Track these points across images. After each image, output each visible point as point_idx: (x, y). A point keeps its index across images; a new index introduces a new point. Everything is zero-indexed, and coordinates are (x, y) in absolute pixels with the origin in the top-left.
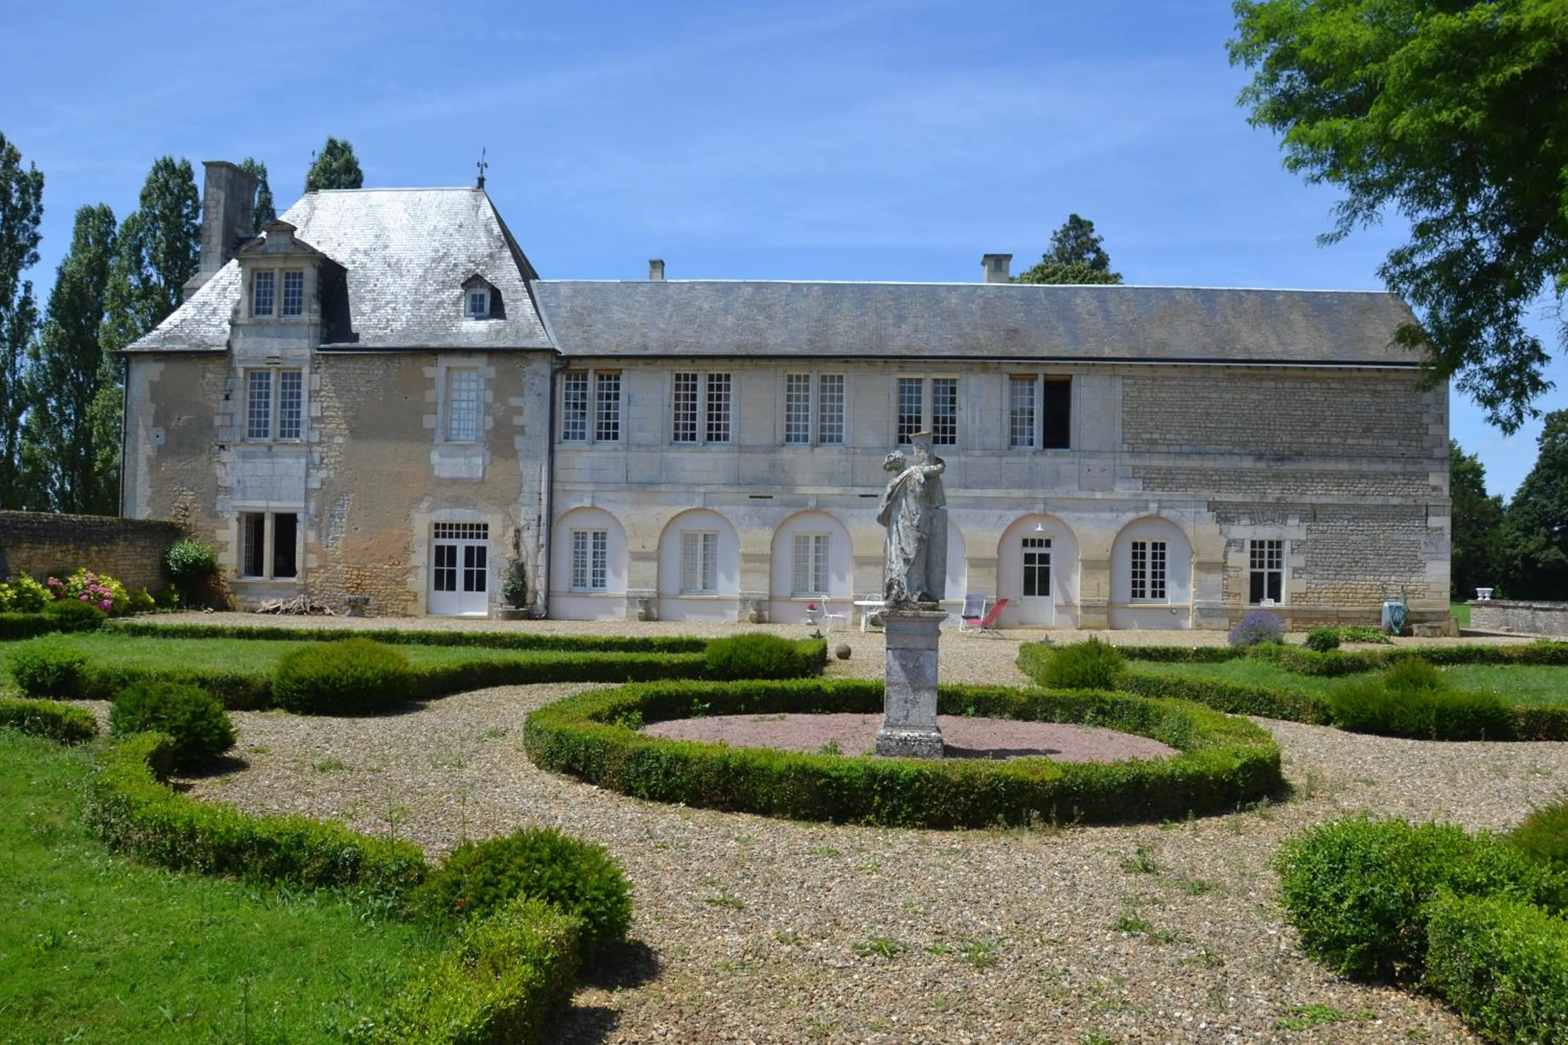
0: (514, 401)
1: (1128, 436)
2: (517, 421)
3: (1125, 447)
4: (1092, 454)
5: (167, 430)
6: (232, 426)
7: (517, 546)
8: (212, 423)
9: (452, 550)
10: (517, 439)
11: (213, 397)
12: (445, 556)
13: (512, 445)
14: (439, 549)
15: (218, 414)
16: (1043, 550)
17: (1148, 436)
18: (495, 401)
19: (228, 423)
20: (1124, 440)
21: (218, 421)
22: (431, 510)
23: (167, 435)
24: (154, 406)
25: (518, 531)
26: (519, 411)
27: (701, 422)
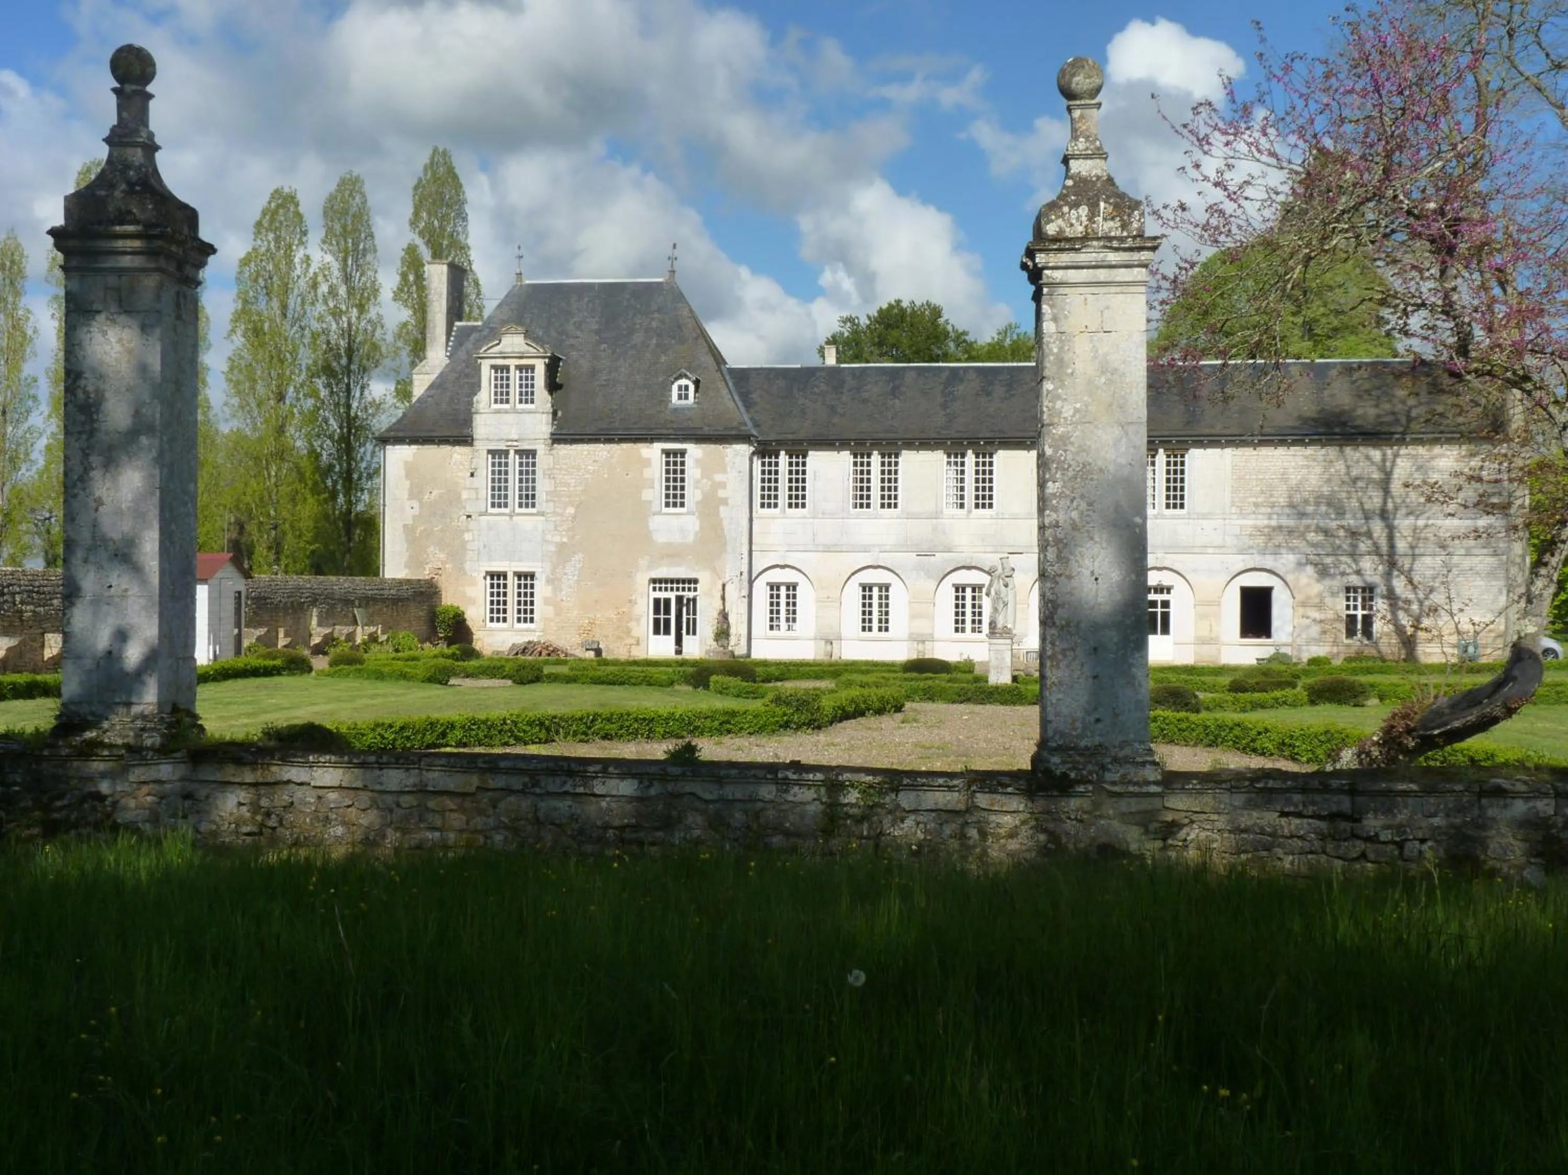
0: (718, 477)
1: (1237, 500)
2: (721, 493)
3: (1234, 510)
4: (1205, 516)
5: (420, 501)
6: (477, 499)
7: (723, 598)
8: (460, 497)
9: (667, 602)
10: (722, 508)
11: (460, 474)
12: (660, 606)
13: (718, 513)
14: (657, 602)
15: (465, 488)
16: (1164, 597)
17: (1254, 500)
18: (702, 477)
19: (473, 496)
20: (1233, 504)
21: (465, 495)
22: (650, 567)
23: (421, 507)
24: (408, 482)
25: (724, 586)
26: (723, 485)
27: (876, 493)
